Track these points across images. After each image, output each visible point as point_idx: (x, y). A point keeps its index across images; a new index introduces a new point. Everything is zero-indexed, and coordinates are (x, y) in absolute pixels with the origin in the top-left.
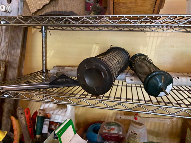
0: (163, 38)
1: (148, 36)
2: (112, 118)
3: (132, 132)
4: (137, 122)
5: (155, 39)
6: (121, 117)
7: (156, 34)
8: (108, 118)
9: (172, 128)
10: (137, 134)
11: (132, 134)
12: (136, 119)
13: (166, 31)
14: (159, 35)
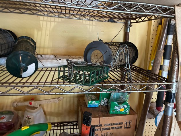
0: (55, 23)
1: (41, 20)
2: (10, 106)
3: (26, 117)
4: (33, 106)
5: (49, 23)
6: (18, 104)
7: (49, 18)
8: (7, 107)
9: (70, 106)
10: (31, 119)
11: (26, 119)
12: (31, 104)
13: (58, 17)
14: (52, 20)
